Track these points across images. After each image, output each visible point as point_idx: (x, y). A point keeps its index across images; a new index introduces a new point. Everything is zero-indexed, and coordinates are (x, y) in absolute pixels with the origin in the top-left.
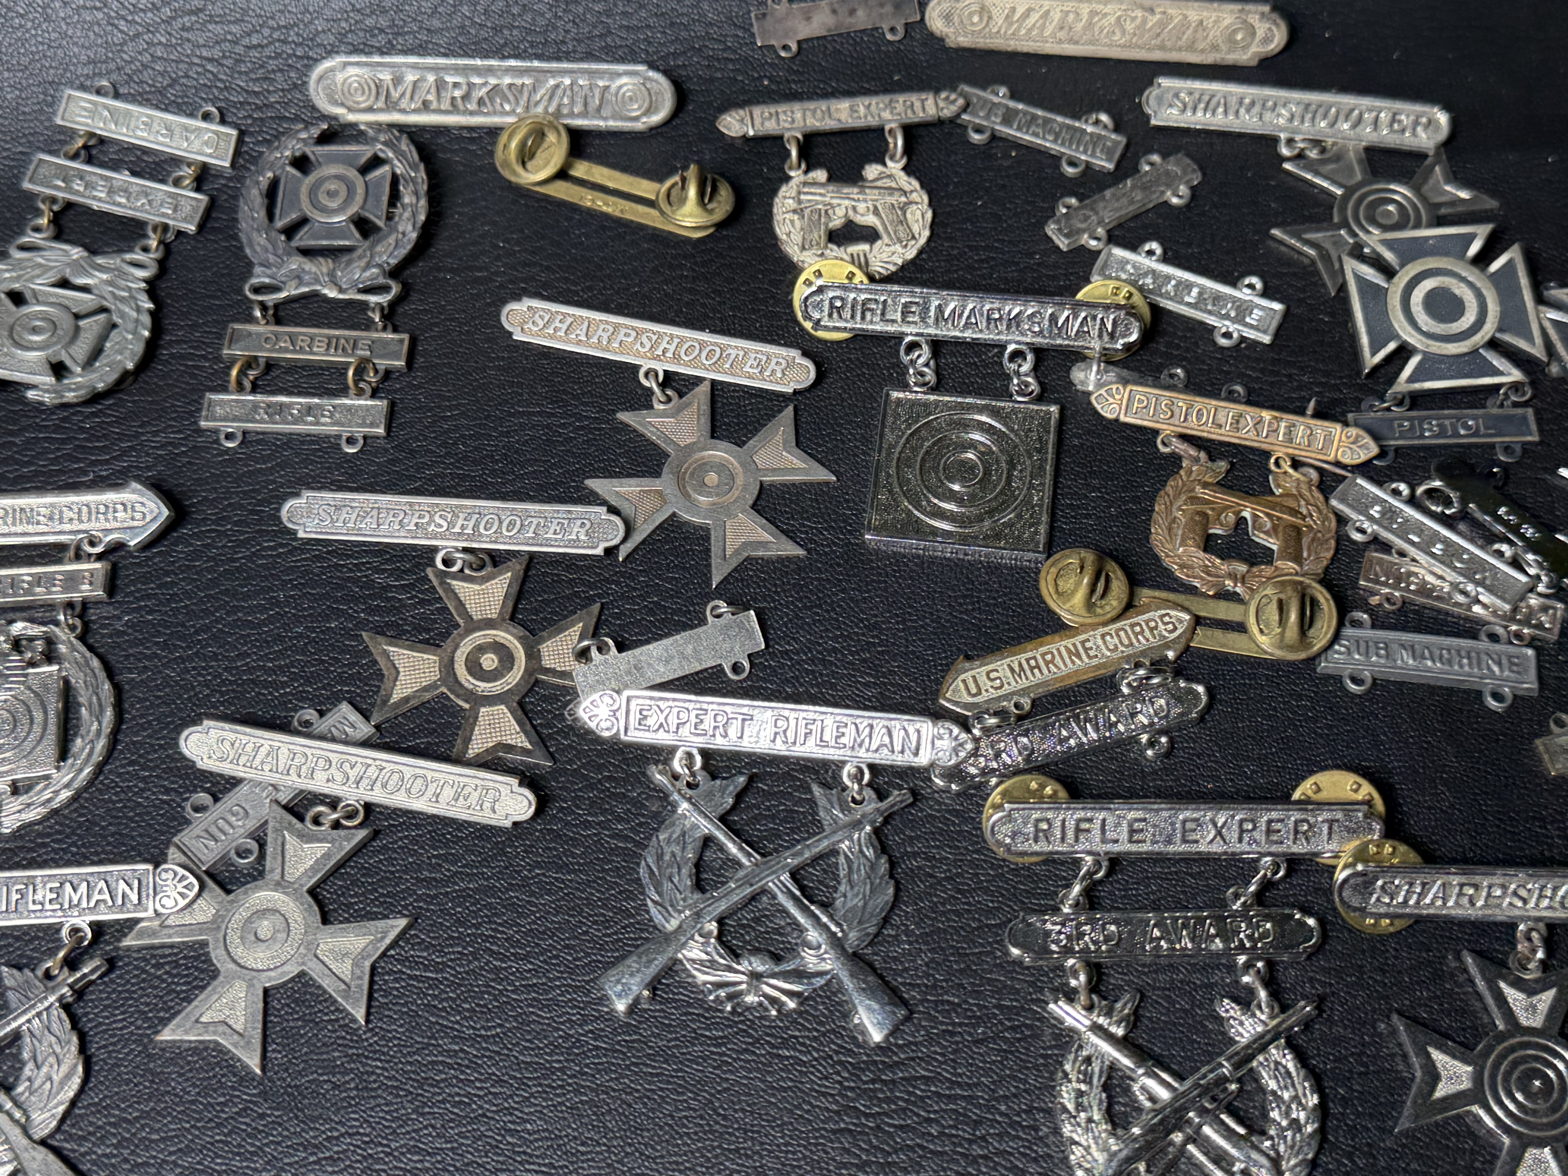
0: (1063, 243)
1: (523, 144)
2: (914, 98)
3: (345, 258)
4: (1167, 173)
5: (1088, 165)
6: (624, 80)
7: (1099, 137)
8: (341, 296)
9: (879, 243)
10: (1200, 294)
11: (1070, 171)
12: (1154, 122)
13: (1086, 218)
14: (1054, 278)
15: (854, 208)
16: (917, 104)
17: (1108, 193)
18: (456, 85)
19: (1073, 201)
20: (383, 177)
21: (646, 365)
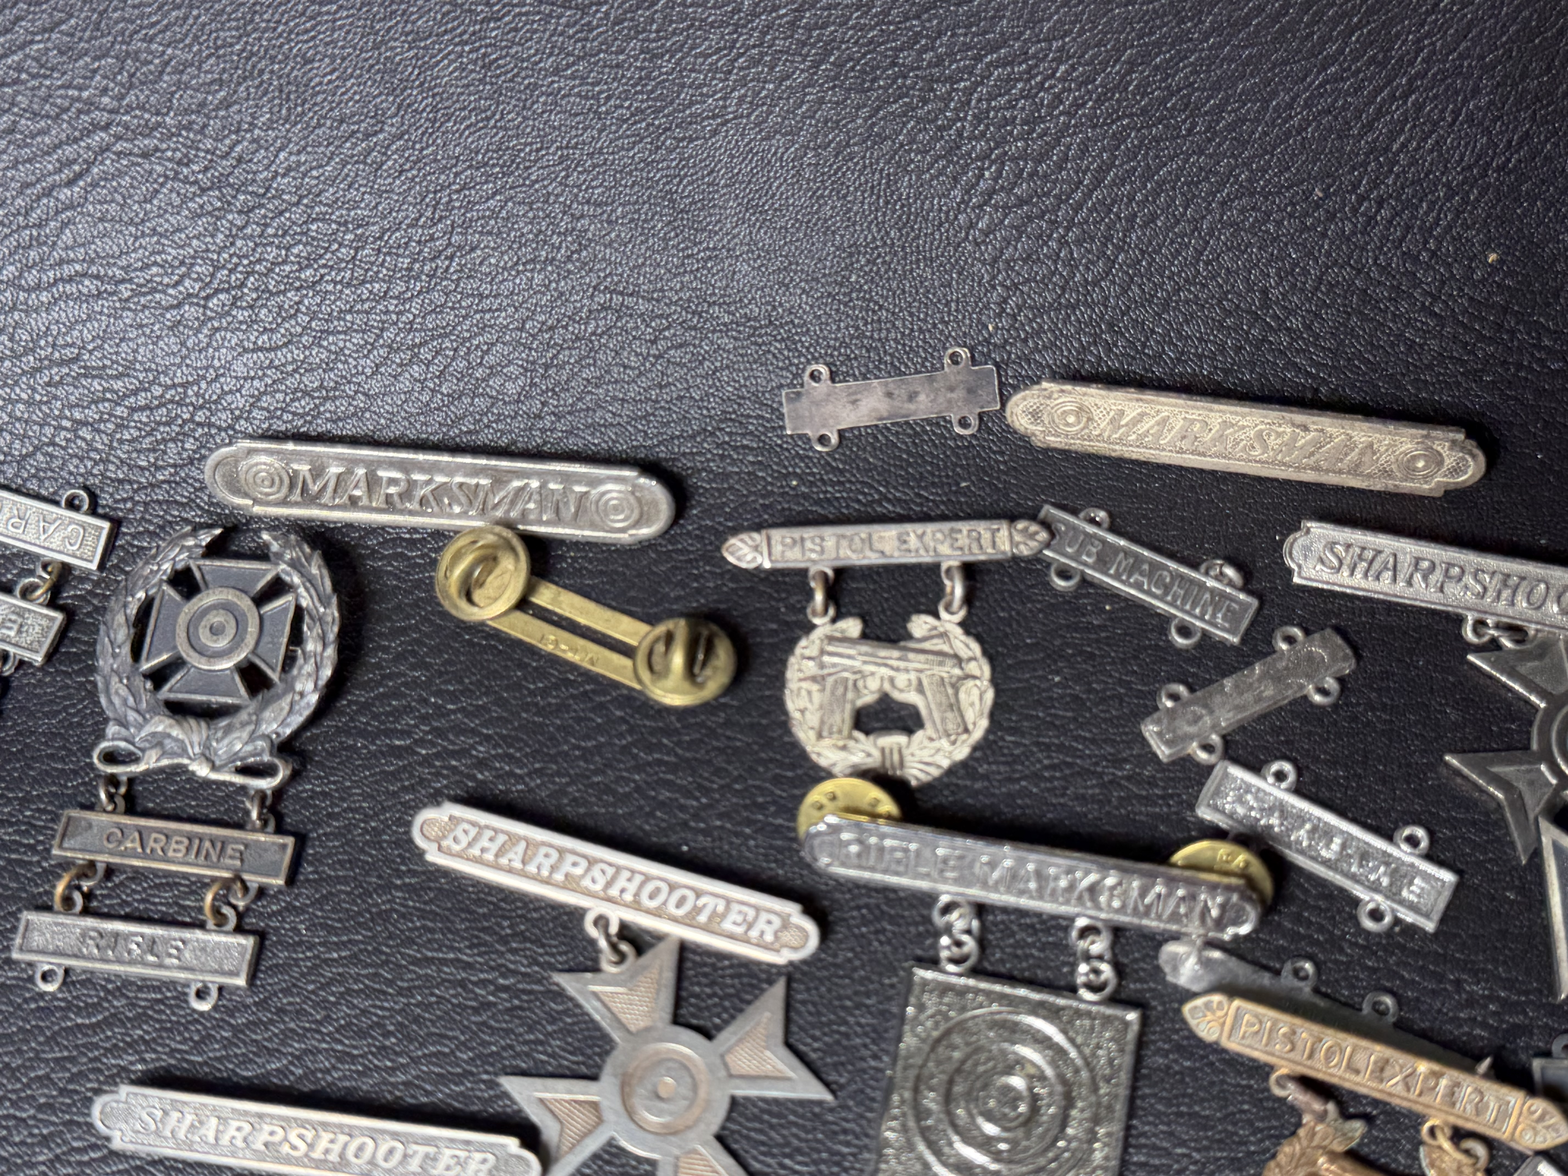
0: (1163, 752)
1: (468, 575)
2: (982, 527)
3: (223, 723)
4: (1310, 657)
5: (1205, 634)
6: (609, 486)
7: (1223, 595)
8: (214, 776)
9: (919, 735)
10: (1344, 846)
11: (1180, 641)
12: (1296, 580)
13: (1197, 719)
14: (1148, 800)
15: (892, 680)
16: (986, 536)
17: (1228, 683)
18: (392, 482)
19: (1181, 689)
20: (285, 610)
21: (595, 908)
